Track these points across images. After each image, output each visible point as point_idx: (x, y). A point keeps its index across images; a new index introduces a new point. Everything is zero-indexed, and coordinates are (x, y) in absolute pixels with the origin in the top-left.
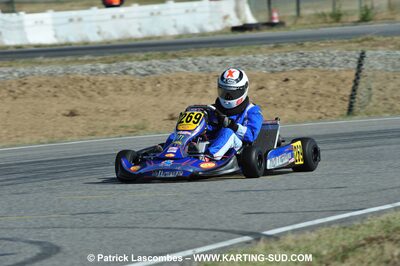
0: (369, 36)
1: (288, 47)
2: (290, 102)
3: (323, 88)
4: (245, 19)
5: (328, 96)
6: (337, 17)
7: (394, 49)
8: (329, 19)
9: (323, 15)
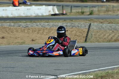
0: (92, 19)
1: (68, 21)
3: (78, 34)
4: (55, 12)
5: (79, 36)
6: (83, 13)
7: (99, 23)
8: (80, 13)
9: (79, 12)
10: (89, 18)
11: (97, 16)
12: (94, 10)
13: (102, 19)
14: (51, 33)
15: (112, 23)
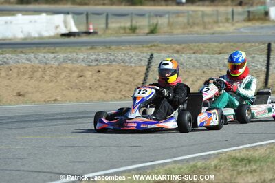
0: (156, 44)
1: (100, 48)
2: (101, 87)
3: (124, 78)
4: (71, 29)
5: (127, 84)
6: (133, 29)
7: (173, 53)
8: (128, 31)
9: (125, 28)
10: (148, 42)
12: (160, 22)
13: (180, 43)
14: (62, 77)
15: (202, 53)
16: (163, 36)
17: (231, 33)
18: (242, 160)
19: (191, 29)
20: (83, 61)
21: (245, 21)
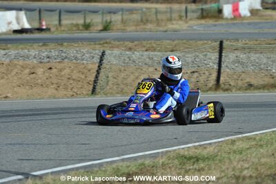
0: (108, 41)
1: (52, 45)
2: (53, 84)
3: (76, 75)
4: (23, 25)
5: (79, 81)
6: (87, 27)
7: (125, 50)
8: (81, 28)
9: (77, 25)
10: (100, 39)
11: (119, 34)
12: (113, 20)
13: (132, 40)
14: (13, 73)
15: (155, 50)
16: (116, 33)
17: (184, 30)
18: (190, 158)
19: (144, 27)
20: (35, 57)
21: (198, 18)
